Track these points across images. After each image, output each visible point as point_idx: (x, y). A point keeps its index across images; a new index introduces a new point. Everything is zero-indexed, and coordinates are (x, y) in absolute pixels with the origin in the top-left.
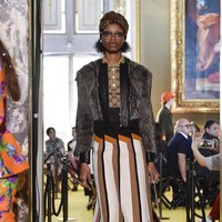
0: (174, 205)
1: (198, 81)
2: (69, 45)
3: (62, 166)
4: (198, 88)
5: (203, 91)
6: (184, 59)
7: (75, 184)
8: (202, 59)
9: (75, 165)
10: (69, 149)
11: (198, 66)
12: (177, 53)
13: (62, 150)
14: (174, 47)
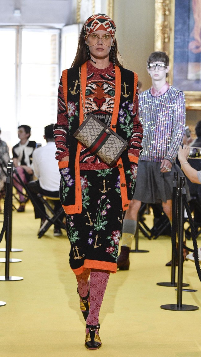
0: (154, 234)
1: (191, 67)
2: (17, 14)
3: (5, 178)
4: (191, 76)
5: (198, 81)
6: (172, 35)
7: (23, 203)
8: (197, 37)
9: (22, 177)
10: (15, 156)
11: (192, 46)
12: (164, 27)
13: (5, 157)
14: (159, 20)
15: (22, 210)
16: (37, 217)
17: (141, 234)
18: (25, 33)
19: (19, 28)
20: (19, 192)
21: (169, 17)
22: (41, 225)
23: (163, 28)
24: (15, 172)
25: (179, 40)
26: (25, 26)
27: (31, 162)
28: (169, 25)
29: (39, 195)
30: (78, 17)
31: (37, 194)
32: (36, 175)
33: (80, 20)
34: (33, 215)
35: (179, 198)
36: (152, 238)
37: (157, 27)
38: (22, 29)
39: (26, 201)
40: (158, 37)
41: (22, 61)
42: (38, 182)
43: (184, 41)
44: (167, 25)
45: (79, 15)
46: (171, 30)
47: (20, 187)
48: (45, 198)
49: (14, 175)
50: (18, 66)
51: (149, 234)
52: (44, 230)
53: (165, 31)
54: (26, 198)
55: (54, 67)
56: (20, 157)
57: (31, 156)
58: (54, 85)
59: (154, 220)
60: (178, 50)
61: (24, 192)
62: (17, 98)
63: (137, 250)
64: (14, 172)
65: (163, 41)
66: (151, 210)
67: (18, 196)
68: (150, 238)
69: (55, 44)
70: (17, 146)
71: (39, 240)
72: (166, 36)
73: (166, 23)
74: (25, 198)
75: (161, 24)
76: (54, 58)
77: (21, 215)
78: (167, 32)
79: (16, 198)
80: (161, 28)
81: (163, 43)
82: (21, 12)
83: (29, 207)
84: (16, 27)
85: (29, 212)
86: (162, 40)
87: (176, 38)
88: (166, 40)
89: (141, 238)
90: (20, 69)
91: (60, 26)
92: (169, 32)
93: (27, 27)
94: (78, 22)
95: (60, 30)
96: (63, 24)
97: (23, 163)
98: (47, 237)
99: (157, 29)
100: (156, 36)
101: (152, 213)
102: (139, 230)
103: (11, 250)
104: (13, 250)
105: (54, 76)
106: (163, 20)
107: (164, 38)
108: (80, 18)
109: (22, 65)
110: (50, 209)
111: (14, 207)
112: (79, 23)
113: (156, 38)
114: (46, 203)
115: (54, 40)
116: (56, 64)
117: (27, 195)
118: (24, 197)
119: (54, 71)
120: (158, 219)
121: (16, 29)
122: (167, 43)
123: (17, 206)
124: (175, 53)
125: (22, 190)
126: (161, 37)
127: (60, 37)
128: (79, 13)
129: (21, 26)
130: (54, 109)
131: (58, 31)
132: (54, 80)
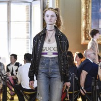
15: (12, 99)
20: (10, 90)
23: (85, 1)
24: (8, 79)
25: (94, 7)
27: (16, 74)
29: (21, 91)
32: (19, 80)
35: (95, 91)
38: (10, 3)
39: (14, 95)
41: (11, 20)
42: (20, 84)
43: (97, 8)
46: (90, 2)
49: (8, 81)
50: (9, 23)
53: (87, 2)
56: (11, 71)
58: (28, 33)
60: (94, 13)
61: (13, 90)
62: (8, 40)
67: (10, 92)
69: (28, 11)
70: (9, 65)
72: (87, 5)
76: (28, 18)
83: (16, 97)
85: (16, 100)
87: (92, 6)
88: (87, 7)
95: (31, 3)
96: (33, 0)
97: (12, 74)
100: (82, 5)
105: (28, 28)
109: (11, 22)
110: (27, 98)
111: (8, 98)
113: (82, 7)
114: (25, 95)
115: (28, 8)
116: (29, 21)
118: (13, 92)
119: (28, 25)
121: (7, 3)
122: (88, 9)
123: (10, 97)
124: (92, 14)
126: (85, 6)
127: (31, 7)
129: (10, 1)
130: (28, 46)
131: (30, 4)
132: (28, 30)
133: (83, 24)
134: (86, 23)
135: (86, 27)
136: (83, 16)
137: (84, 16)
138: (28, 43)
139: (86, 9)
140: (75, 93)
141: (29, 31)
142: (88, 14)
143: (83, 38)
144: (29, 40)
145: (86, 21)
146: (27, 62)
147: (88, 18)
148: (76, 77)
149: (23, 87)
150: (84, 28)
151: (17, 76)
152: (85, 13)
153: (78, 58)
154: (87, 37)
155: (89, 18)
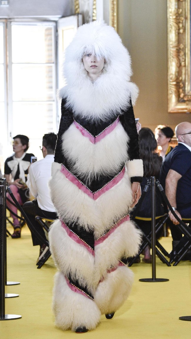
15: (17, 235)
16: (35, 244)
17: (158, 260)
18: (15, 27)
19: (7, 22)
21: (184, 2)
22: (41, 253)
23: (177, 17)
24: (8, 190)
26: (14, 18)
28: (184, 12)
30: (77, 7)
31: (35, 216)
33: (79, 10)
34: (31, 241)
36: (172, 265)
37: (170, 16)
38: (11, 22)
39: (22, 225)
40: (171, 27)
41: (13, 61)
42: (35, 202)
44: (182, 13)
45: (78, 4)
46: (186, 18)
47: (14, 209)
48: (44, 221)
50: (7, 66)
51: (168, 260)
52: (44, 258)
53: (179, 19)
54: (22, 221)
55: (51, 66)
56: (14, 172)
57: (26, 172)
58: (51, 88)
59: (173, 243)
61: (19, 214)
62: (8, 104)
63: (154, 279)
64: (7, 192)
65: (177, 31)
66: (169, 231)
67: (11, 219)
68: (169, 265)
69: (51, 40)
71: (39, 270)
72: (181, 25)
73: (181, 10)
74: (20, 222)
75: (175, 11)
76: (50, 56)
77: (17, 241)
78: (183, 21)
79: (10, 222)
80: (174, 17)
81: (177, 34)
82: (9, 3)
83: (26, 231)
84: (4, 21)
85: (26, 237)
86: (175, 31)
88: (181, 31)
89: (159, 265)
90: (11, 70)
91: (55, 18)
92: (184, 21)
93: (16, 20)
94: (77, 12)
95: (56, 22)
96: (60, 16)
98: (49, 266)
99: (170, 18)
100: (169, 26)
101: (170, 235)
102: (156, 255)
103: (6, 283)
104: (8, 283)
105: (51, 77)
106: (176, 7)
107: (179, 29)
108: (79, 7)
109: (13, 65)
111: (8, 233)
112: (78, 14)
113: (169, 29)
114: (45, 227)
115: (50, 34)
116: (53, 63)
117: (23, 218)
118: (19, 220)
119: (50, 71)
120: (178, 242)
121: (4, 23)
122: (183, 34)
123: (11, 231)
125: (17, 212)
126: (175, 27)
127: (56, 31)
128: (77, 2)
129: (10, 19)
130: (52, 116)
131: (54, 24)
132: (51, 82)
133: (173, 68)
134: (179, 66)
135: (179, 73)
136: (172, 50)
137: (174, 49)
138: (50, 110)
139: (178, 34)
140: (157, 221)
141: (54, 85)
142: (182, 46)
143: (173, 98)
144: (54, 103)
145: (179, 60)
146: (49, 153)
147: (182, 53)
148: (160, 185)
149: (42, 208)
150: (174, 77)
151: (28, 184)
152: (175, 44)
153: (164, 137)
154: (182, 95)
155: (185, 54)
